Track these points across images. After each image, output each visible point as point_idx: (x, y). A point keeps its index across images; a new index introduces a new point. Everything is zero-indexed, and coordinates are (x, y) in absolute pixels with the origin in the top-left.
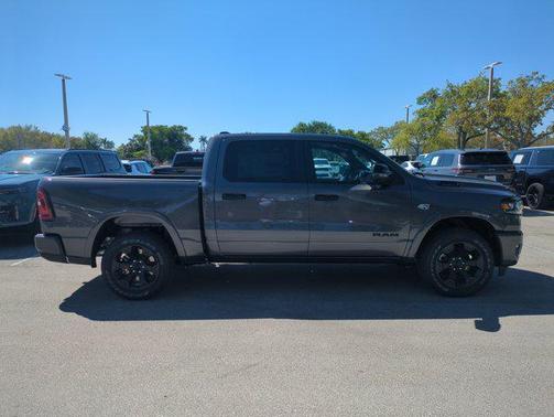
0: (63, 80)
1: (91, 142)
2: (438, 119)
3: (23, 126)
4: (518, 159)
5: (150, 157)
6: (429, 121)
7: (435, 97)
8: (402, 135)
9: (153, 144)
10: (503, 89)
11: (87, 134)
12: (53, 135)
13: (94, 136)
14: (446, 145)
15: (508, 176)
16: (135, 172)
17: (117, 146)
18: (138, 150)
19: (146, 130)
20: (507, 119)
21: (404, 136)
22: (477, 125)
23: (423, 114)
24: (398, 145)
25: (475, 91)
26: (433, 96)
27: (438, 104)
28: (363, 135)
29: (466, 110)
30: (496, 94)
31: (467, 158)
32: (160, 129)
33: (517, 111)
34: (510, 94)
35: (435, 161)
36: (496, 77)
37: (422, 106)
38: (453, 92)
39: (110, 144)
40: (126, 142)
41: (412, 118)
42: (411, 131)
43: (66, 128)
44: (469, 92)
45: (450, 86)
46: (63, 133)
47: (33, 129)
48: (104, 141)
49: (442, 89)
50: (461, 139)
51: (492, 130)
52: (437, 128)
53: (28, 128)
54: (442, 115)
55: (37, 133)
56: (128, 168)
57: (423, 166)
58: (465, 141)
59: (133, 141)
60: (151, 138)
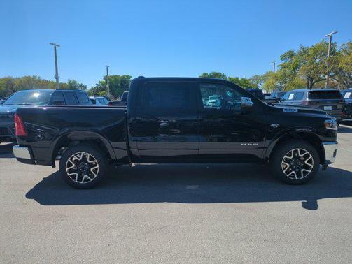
0: (55, 47)
1: (72, 86)
2: (294, 70)
3: (31, 76)
4: (347, 95)
5: (109, 95)
6: (288, 71)
7: (292, 55)
8: (270, 80)
9: (111, 87)
10: (338, 50)
11: (70, 81)
12: (50, 82)
13: (75, 82)
14: (300, 86)
15: (339, 106)
16: (98, 104)
17: (89, 88)
18: (102, 91)
19: (106, 78)
20: (341, 69)
21: (271, 81)
22: (320, 73)
23: (284, 67)
24: (268, 87)
25: (319, 51)
26: (291, 54)
27: (294, 60)
28: (245, 80)
29: (313, 63)
30: (333, 53)
31: (312, 95)
32: (115, 77)
33: (347, 64)
34: (343, 53)
35: (291, 96)
36: (333, 41)
37: (284, 61)
38: (304, 52)
39: (85, 87)
40: (94, 86)
41: (277, 69)
42: (276, 78)
43: (57, 77)
44: (315, 52)
45: (302, 48)
46: (55, 80)
47: (37, 78)
48: (81, 85)
49: (297, 50)
50: (310, 82)
51: (331, 76)
52: (293, 76)
53: (35, 77)
54: (297, 67)
55: (39, 81)
56: (93, 101)
57: (284, 100)
58: (312, 84)
59: (99, 85)
60: (110, 83)
